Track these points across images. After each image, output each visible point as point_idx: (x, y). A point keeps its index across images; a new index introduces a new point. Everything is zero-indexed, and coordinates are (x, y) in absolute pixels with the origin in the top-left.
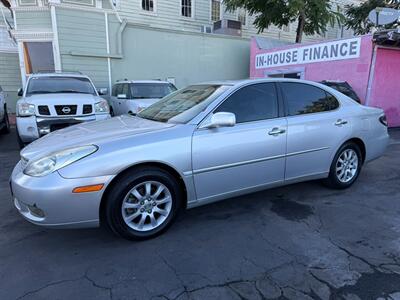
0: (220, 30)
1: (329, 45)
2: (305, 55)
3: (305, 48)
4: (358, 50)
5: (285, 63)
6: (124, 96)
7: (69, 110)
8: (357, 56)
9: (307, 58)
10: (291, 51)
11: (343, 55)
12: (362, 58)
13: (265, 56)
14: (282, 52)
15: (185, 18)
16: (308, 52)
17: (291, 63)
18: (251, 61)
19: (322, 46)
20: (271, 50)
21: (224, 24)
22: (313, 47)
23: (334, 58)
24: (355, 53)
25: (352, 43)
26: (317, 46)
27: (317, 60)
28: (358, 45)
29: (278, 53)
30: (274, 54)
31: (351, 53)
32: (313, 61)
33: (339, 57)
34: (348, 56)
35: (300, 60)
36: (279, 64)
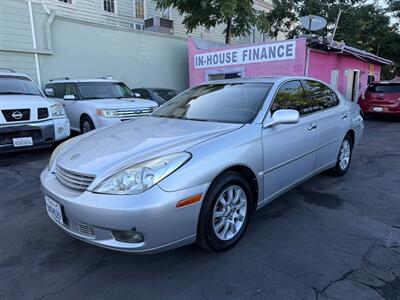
0: (152, 28)
1: (267, 47)
2: (245, 56)
3: (245, 49)
4: (293, 52)
5: (225, 63)
6: (73, 97)
7: (21, 115)
8: (293, 57)
9: (247, 58)
10: (231, 51)
11: (280, 56)
12: (298, 59)
13: (205, 56)
14: (222, 52)
15: (108, 13)
16: (248, 53)
17: (231, 63)
18: (190, 61)
19: (261, 47)
20: (209, 51)
21: (156, 22)
22: (252, 48)
23: (272, 59)
24: (291, 55)
25: (288, 46)
26: (256, 48)
27: (256, 61)
28: (294, 48)
29: (218, 53)
30: (213, 54)
31: (288, 55)
32: (252, 61)
33: (277, 58)
34: (285, 57)
35: (240, 61)
36: (219, 64)
